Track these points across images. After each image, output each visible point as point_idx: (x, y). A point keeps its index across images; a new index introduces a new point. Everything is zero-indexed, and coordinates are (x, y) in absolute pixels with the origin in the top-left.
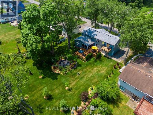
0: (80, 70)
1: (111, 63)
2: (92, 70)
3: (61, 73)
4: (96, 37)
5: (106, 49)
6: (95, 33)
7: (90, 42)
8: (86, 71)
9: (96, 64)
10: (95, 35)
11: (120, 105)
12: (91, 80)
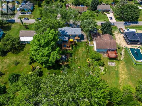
0: (74, 56)
1: (84, 44)
2: (79, 52)
3: (69, 63)
4: (68, 34)
5: (77, 38)
6: (66, 31)
7: (67, 38)
8: (77, 55)
9: (77, 48)
10: (67, 32)
11: (102, 59)
12: (84, 57)
